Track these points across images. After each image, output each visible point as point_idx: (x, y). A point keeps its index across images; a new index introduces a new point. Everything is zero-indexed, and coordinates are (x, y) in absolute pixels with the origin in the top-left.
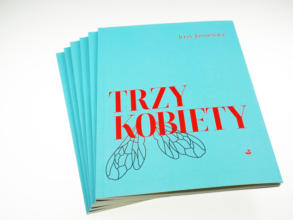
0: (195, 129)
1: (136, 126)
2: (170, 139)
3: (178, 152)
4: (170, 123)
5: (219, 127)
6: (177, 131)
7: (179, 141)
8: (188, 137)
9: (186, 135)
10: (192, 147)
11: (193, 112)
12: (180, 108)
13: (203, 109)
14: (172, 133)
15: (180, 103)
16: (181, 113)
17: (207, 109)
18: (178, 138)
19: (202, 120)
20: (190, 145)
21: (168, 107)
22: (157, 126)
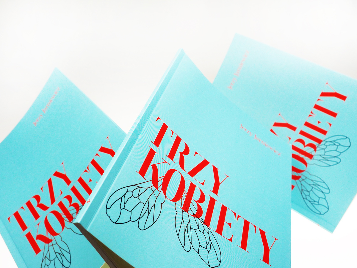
0: (220, 230)
2: (189, 222)
4: (198, 204)
6: (200, 218)
8: (209, 234)
9: (207, 230)
13: (235, 214)
14: (195, 216)
17: (239, 217)
18: (198, 227)
19: (230, 225)
20: (207, 245)
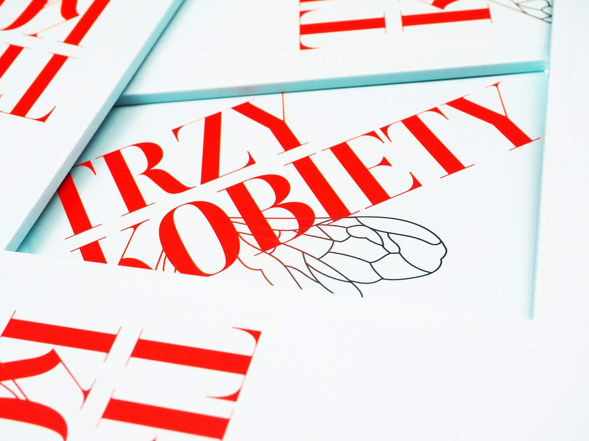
1: (164, 254)
3: (350, 282)
5: (451, 164)
7: (337, 247)
10: (393, 248)
11: (343, 152)
12: (297, 154)
15: (288, 140)
16: (306, 167)
21: (251, 162)
22: (241, 227)
